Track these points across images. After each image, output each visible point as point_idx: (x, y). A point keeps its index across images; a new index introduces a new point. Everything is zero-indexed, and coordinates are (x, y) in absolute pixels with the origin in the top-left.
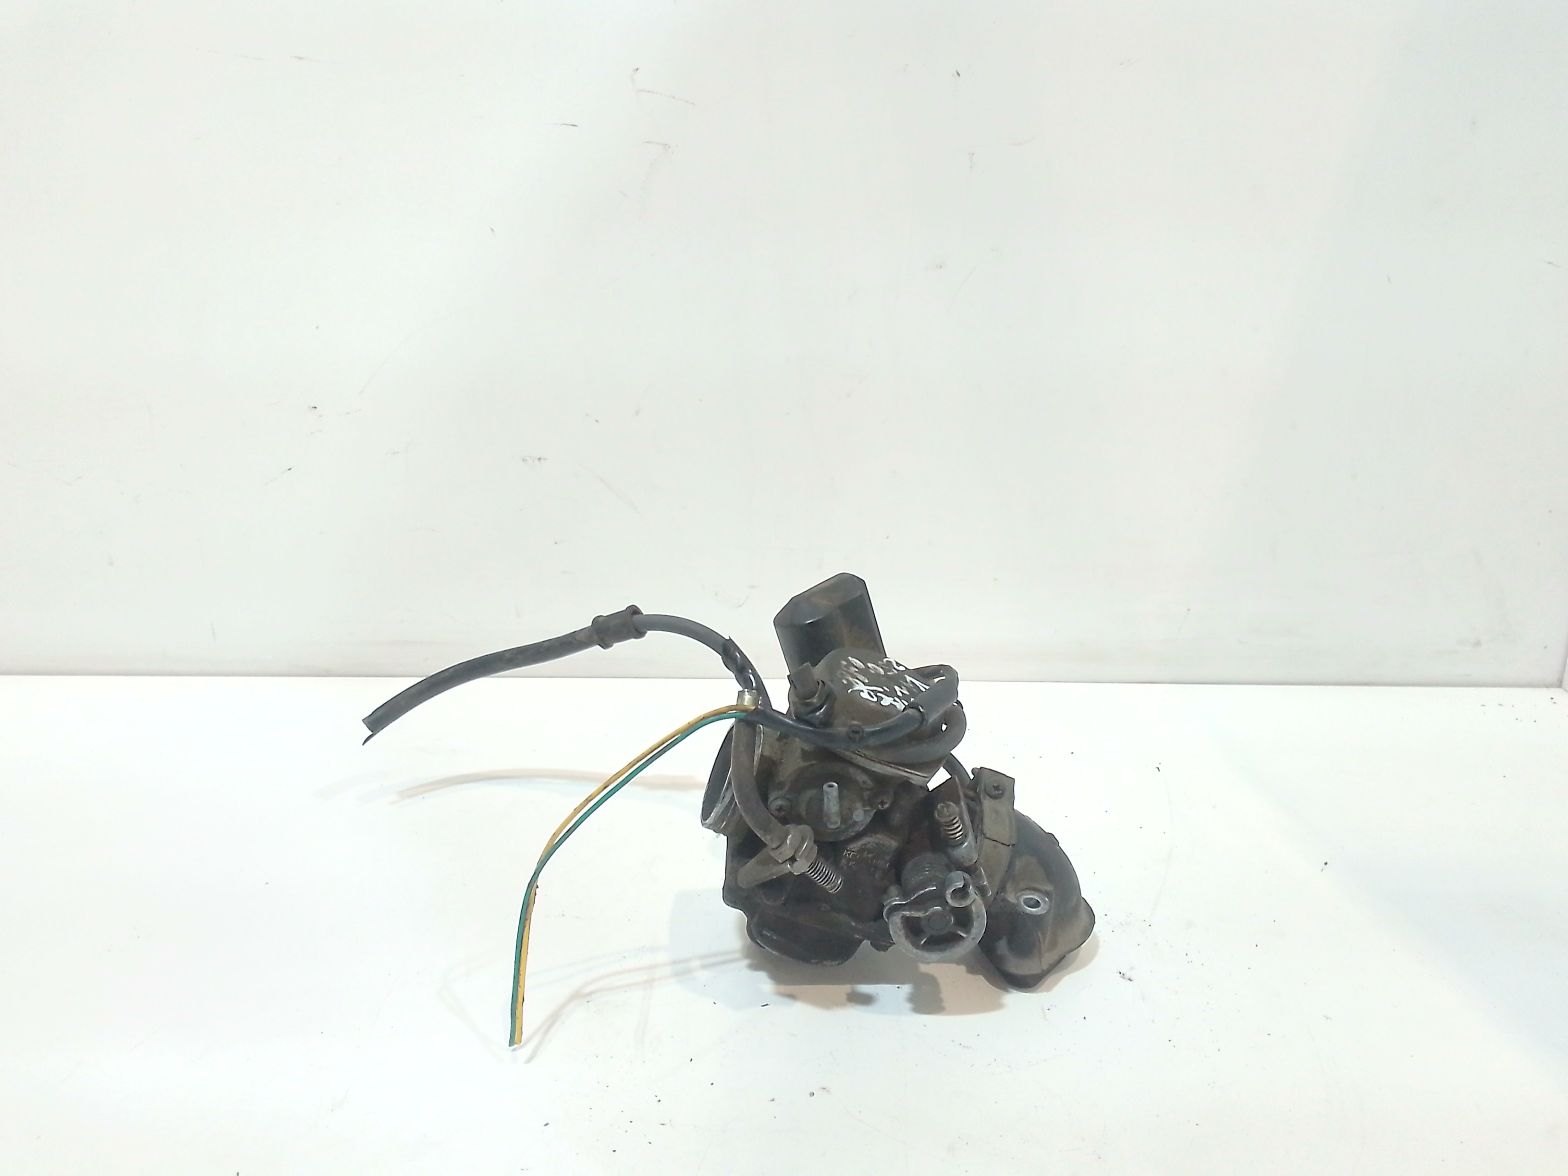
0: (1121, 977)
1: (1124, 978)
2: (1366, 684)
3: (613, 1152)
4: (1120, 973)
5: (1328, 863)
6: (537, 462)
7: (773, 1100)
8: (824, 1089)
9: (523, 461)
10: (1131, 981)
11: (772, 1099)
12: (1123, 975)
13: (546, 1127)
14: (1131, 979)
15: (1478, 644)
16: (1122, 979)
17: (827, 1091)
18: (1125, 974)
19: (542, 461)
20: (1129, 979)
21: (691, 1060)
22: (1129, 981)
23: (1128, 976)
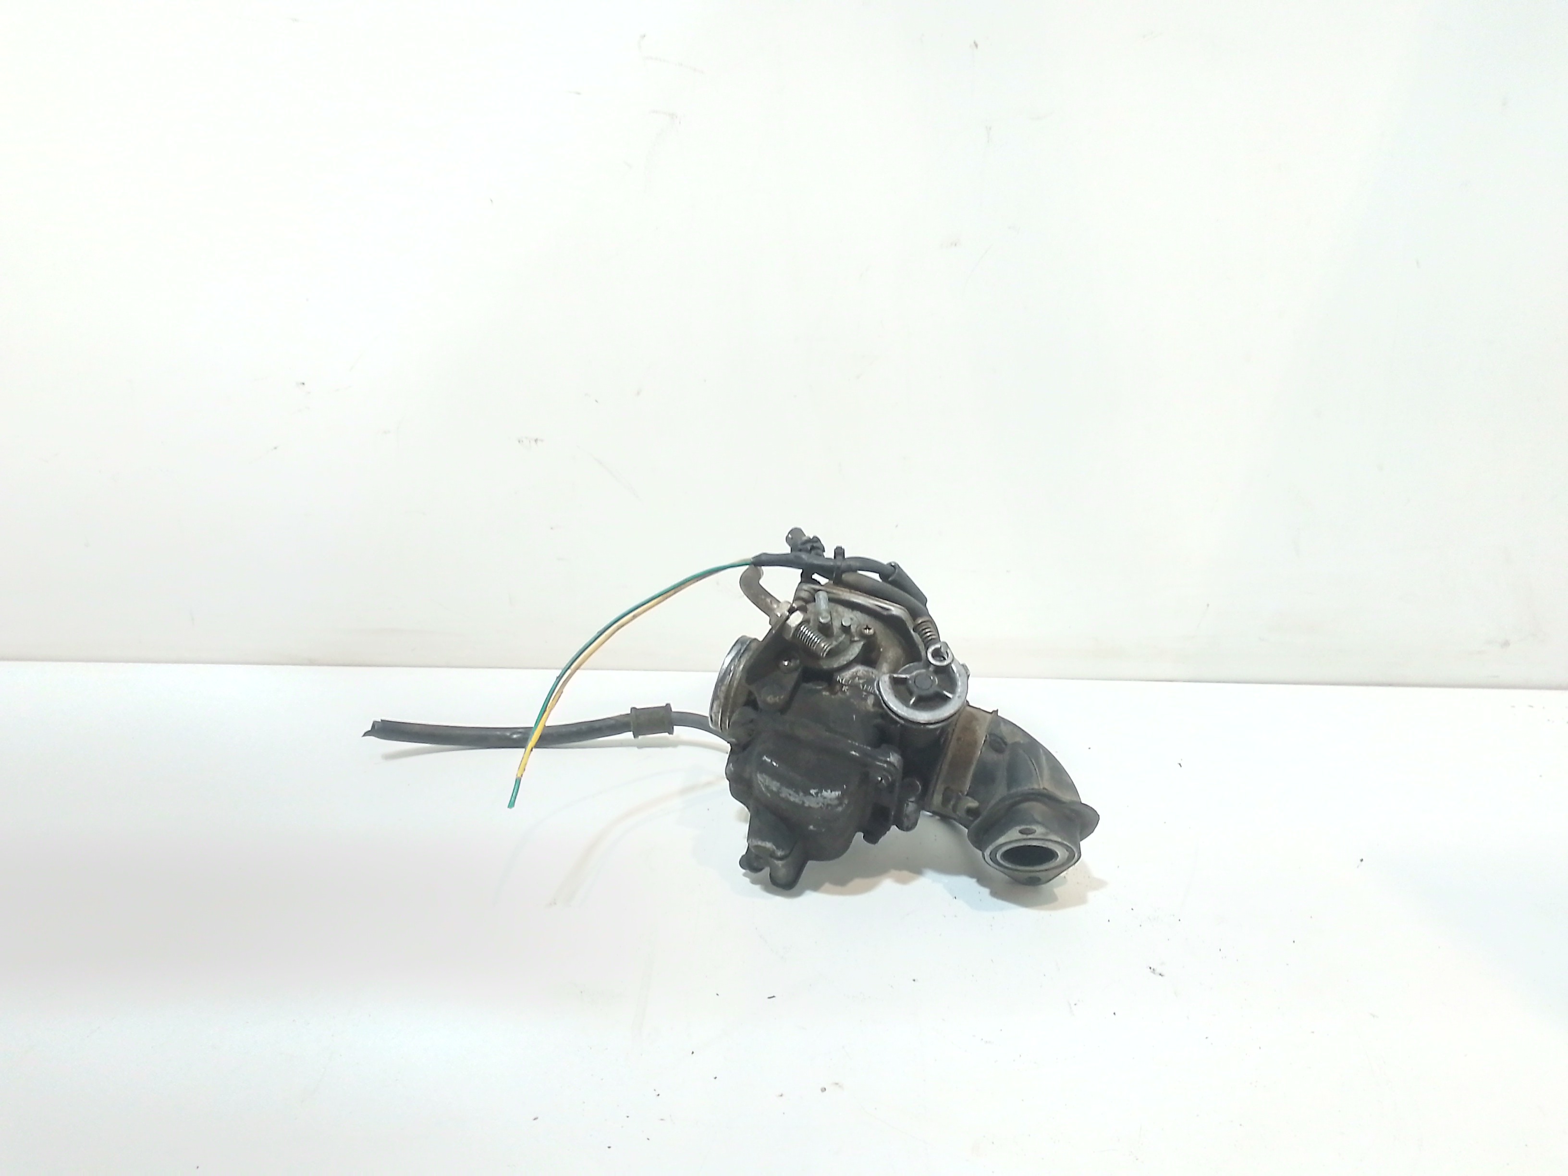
0: (1152, 972)
1: (1154, 973)
2: (1390, 685)
3: (608, 1149)
4: (1150, 968)
5: (1364, 860)
6: (533, 443)
7: (781, 1096)
8: (837, 1084)
9: (519, 442)
10: (1162, 976)
11: (781, 1094)
12: (1154, 970)
13: (535, 1121)
14: (1162, 974)
15: (1506, 644)
16: (1152, 974)
17: (840, 1086)
18: (1155, 969)
19: (539, 442)
20: (1160, 974)
21: (693, 1053)
22: (1160, 976)
23: (1158, 971)
